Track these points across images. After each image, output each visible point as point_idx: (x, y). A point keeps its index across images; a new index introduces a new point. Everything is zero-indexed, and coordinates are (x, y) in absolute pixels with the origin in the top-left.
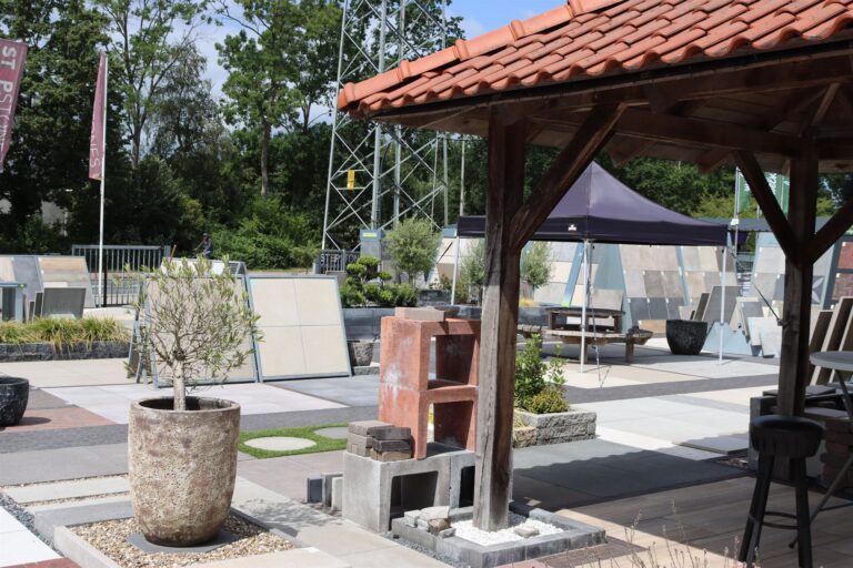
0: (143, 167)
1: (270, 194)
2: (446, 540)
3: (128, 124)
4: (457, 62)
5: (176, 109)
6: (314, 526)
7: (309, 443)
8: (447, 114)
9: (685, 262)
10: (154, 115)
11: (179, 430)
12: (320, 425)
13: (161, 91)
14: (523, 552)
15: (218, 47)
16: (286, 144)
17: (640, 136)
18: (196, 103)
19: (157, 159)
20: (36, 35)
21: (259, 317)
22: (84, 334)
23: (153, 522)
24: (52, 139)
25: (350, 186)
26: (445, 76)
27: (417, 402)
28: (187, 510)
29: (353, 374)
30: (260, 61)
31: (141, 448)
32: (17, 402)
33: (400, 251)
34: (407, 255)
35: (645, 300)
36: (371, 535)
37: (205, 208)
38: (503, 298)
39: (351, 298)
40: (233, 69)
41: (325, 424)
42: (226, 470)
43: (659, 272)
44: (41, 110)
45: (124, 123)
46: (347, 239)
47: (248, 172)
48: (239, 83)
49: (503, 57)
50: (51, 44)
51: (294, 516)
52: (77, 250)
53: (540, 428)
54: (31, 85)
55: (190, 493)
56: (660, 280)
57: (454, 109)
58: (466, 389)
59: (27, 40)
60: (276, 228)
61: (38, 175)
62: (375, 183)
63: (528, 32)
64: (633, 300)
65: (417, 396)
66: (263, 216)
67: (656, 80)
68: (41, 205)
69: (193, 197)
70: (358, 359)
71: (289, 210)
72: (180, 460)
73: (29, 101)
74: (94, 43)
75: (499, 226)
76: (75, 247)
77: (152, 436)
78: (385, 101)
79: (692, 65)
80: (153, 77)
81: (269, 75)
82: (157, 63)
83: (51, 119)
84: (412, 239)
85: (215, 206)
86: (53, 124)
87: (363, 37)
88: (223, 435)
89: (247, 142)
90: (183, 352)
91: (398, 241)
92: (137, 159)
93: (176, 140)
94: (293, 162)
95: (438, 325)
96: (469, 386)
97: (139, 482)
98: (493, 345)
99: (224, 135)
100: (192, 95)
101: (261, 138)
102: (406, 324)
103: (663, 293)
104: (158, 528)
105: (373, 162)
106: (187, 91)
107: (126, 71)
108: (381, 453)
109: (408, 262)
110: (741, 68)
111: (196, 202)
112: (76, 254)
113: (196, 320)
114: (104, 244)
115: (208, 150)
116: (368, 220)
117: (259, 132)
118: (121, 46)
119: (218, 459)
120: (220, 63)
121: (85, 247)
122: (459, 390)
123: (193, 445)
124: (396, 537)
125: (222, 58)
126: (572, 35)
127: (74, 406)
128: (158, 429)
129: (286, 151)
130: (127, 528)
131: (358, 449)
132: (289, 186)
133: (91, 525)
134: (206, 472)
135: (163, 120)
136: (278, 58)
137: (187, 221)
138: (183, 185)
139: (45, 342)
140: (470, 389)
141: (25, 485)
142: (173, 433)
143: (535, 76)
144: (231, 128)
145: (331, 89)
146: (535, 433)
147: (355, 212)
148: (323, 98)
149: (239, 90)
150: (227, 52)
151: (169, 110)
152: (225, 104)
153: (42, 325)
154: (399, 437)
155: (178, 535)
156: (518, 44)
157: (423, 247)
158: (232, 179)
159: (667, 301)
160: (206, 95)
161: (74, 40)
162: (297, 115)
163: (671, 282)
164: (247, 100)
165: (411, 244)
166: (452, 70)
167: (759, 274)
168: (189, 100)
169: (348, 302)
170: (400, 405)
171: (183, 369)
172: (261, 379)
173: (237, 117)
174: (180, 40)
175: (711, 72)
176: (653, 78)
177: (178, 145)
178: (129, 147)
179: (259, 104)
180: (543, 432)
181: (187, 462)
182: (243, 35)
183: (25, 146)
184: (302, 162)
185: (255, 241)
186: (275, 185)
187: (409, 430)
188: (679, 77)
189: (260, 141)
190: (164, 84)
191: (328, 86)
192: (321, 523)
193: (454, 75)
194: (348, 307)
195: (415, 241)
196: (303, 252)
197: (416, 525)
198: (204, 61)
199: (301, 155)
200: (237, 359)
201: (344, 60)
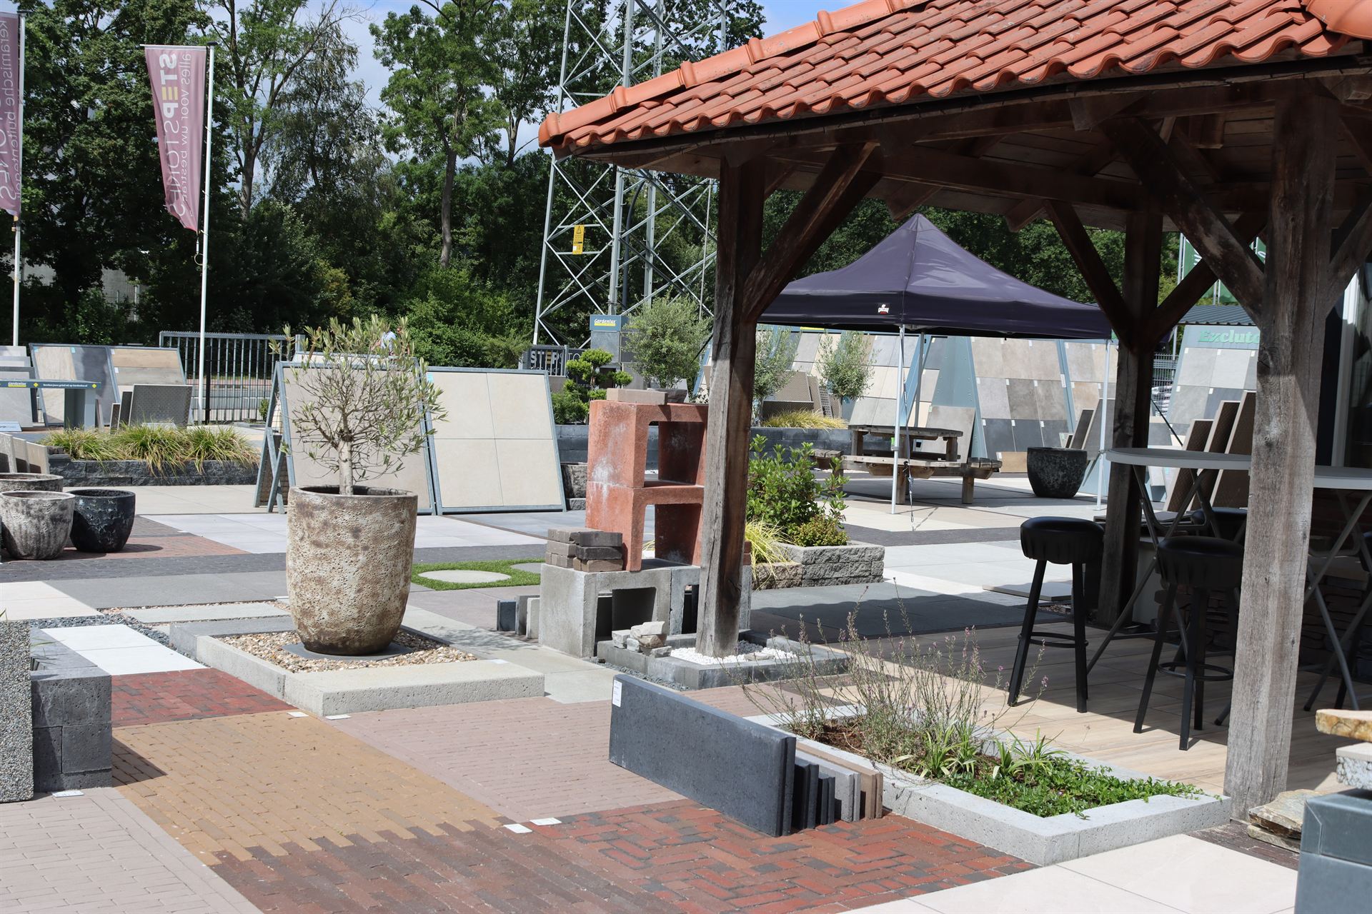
0: (259, 217)
1: (456, 262)
2: (659, 659)
3: (236, 150)
4: (682, 89)
5: (309, 126)
6: (503, 650)
7: (503, 577)
8: (668, 153)
9: (1072, 368)
10: (276, 137)
11: (347, 518)
12: (519, 560)
13: (288, 99)
14: (750, 674)
15: (374, 31)
16: (478, 183)
17: (917, 181)
18: (341, 118)
19: (280, 204)
20: (95, 11)
21: (440, 393)
22: (192, 450)
23: (315, 626)
24: (119, 172)
25: (577, 249)
26: (666, 107)
27: (631, 501)
28: (356, 611)
29: (569, 508)
30: (441, 54)
31: (302, 539)
32: (120, 520)
33: (647, 346)
34: (657, 352)
35: (1009, 421)
36: (572, 659)
37: (353, 282)
38: (734, 375)
39: (572, 409)
40: (398, 66)
41: (525, 559)
42: (400, 567)
43: (1031, 381)
44: (104, 128)
45: (229, 149)
46: (574, 333)
47: (421, 226)
48: (408, 88)
49: (733, 86)
50: (118, 25)
51: (479, 641)
52: (166, 339)
53: (806, 563)
54: (88, 88)
55: (359, 591)
56: (1032, 393)
57: (674, 147)
58: (693, 489)
59: (82, 17)
60: (463, 315)
61: (98, 227)
62: (615, 245)
63: (767, 55)
64: (989, 421)
65: (631, 494)
66: (443, 293)
67: (886, 120)
68: (100, 274)
69: (336, 266)
70: (576, 488)
71: (483, 287)
72: (348, 551)
73: (85, 112)
74: (185, 24)
75: (730, 289)
76: (162, 334)
77: (316, 523)
78: (594, 136)
79: (919, 105)
80: (274, 79)
81: (455, 75)
82: (281, 55)
83: (120, 142)
84: (665, 328)
85: (370, 278)
86: (123, 149)
87: (602, 16)
88: (397, 525)
89: (419, 180)
90: (350, 432)
91: (644, 330)
92: (249, 204)
93: (310, 176)
94: (491, 212)
95: (658, 409)
96: (697, 486)
97: (299, 578)
98: (722, 431)
99: (383, 170)
100: (333, 106)
101: (440, 174)
102: (618, 408)
103: (1036, 412)
104: (321, 632)
105: (612, 213)
106: (326, 100)
107: (233, 69)
108: (585, 562)
109: (659, 362)
110: (967, 110)
111: (339, 273)
112: (165, 345)
113: (366, 395)
114: (206, 330)
115: (359, 191)
116: (603, 302)
117: (437, 164)
118: (225, 27)
119: (391, 553)
120: (376, 55)
121: (179, 334)
122: (683, 490)
123: (363, 535)
124: (602, 662)
125: (380, 48)
126: (813, 61)
127: (189, 534)
128: (323, 515)
129: (480, 193)
130: (282, 639)
131: (559, 560)
132: (484, 249)
133: (239, 636)
134: (377, 567)
135: (288, 145)
136: (468, 48)
137: (326, 302)
138: (321, 245)
139: (138, 460)
140: (697, 489)
141: (148, 607)
142: (339, 520)
143: (759, 112)
144: (394, 158)
145: (552, 99)
146: (800, 571)
147: (584, 289)
148: (537, 113)
149: (408, 98)
150: (388, 40)
151: (299, 127)
152: (385, 121)
153: (133, 437)
154: (608, 543)
155: (344, 640)
156: (754, 68)
157: (681, 340)
158: (394, 236)
159: (1042, 424)
160: (358, 106)
161: (154, 19)
162: (497, 139)
163: (1048, 397)
164: (420, 114)
165: (663, 335)
166: (675, 99)
167: (1183, 387)
168: (330, 114)
169: (567, 416)
170: (611, 508)
171: (351, 452)
172: (440, 511)
173: (403, 140)
174: (317, 20)
175: (939, 113)
176: (883, 117)
177: (312, 183)
178: (237, 187)
179: (438, 121)
180: (810, 569)
181: (357, 555)
182: (415, 12)
183: (78, 182)
184: (503, 211)
185: (431, 334)
186: (463, 248)
187: (620, 535)
188: (909, 118)
189: (439, 179)
190: (290, 87)
191: (547, 93)
192: (515, 648)
193: (677, 105)
194: (567, 422)
195: (669, 331)
196: (503, 345)
197: (625, 646)
198: (353, 51)
199: (504, 200)
200: (414, 443)
201: (571, 54)
